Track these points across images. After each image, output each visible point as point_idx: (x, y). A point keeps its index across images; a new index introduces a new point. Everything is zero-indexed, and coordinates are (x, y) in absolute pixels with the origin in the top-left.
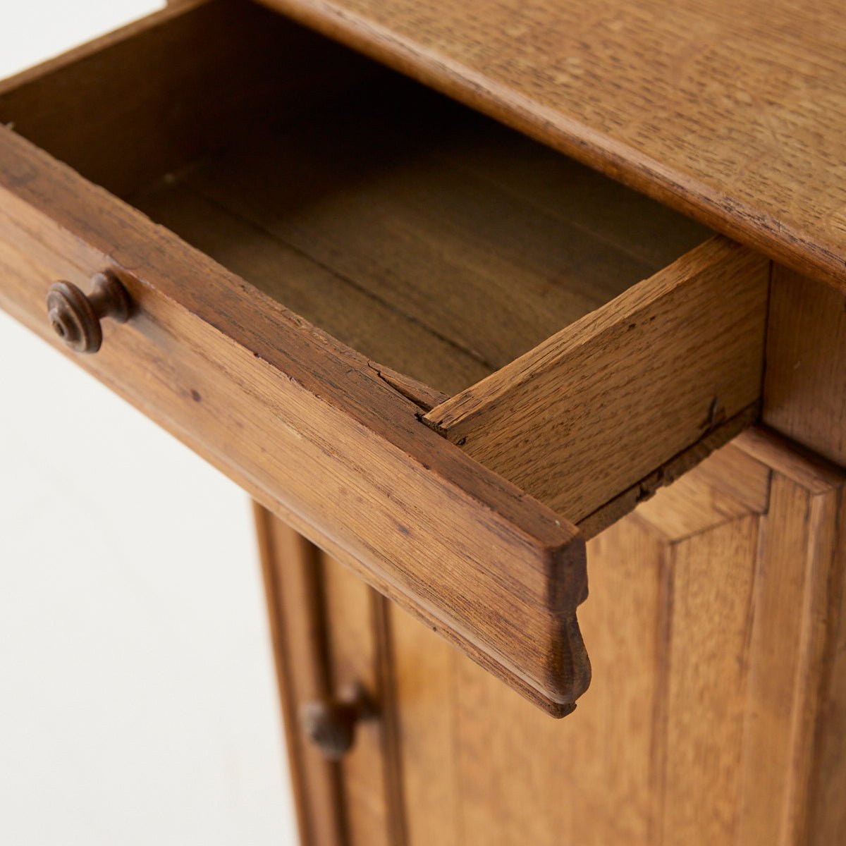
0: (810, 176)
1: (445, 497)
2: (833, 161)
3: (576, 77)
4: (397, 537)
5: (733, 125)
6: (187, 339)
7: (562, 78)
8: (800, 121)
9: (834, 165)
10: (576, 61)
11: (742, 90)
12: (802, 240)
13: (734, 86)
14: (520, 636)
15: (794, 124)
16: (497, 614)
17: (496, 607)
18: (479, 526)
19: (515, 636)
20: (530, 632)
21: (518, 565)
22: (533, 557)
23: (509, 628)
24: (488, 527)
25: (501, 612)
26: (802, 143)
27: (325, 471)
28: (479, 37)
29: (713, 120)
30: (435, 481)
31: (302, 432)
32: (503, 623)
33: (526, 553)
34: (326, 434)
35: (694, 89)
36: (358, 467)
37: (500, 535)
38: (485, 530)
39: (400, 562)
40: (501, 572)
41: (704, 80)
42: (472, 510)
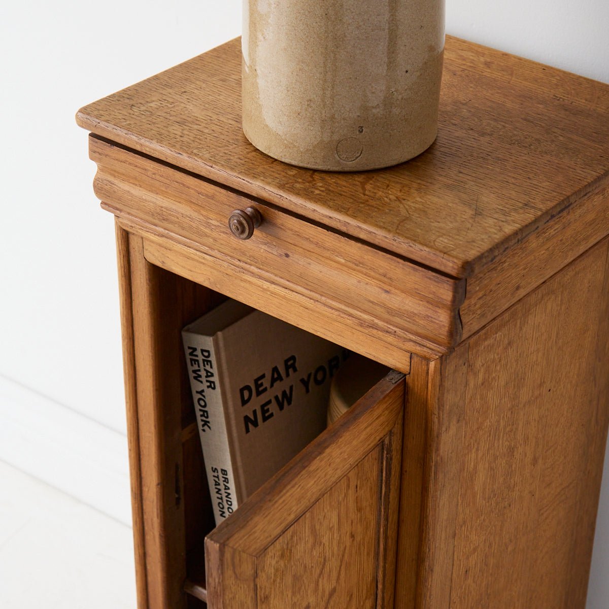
0: (424, 226)
1: (412, 271)
2: (432, 220)
3: (322, 191)
4: (384, 295)
5: (391, 209)
6: (292, 230)
7: (317, 192)
8: (417, 206)
9: (433, 222)
10: (321, 185)
11: (391, 194)
12: (425, 251)
13: (388, 193)
14: (437, 322)
15: (415, 207)
16: (427, 315)
17: (427, 313)
18: (426, 279)
19: (435, 322)
20: (441, 319)
21: (442, 291)
22: (448, 286)
23: (432, 319)
24: (430, 279)
25: (429, 315)
26: (419, 214)
27: (351, 275)
28: (277, 176)
29: (382, 207)
30: (408, 265)
31: (345, 258)
32: (430, 318)
33: (445, 285)
34: (358, 257)
35: (372, 195)
36: (372, 267)
37: (435, 281)
38: (429, 280)
39: (385, 305)
40: (433, 296)
41: (375, 191)
42: (424, 274)
